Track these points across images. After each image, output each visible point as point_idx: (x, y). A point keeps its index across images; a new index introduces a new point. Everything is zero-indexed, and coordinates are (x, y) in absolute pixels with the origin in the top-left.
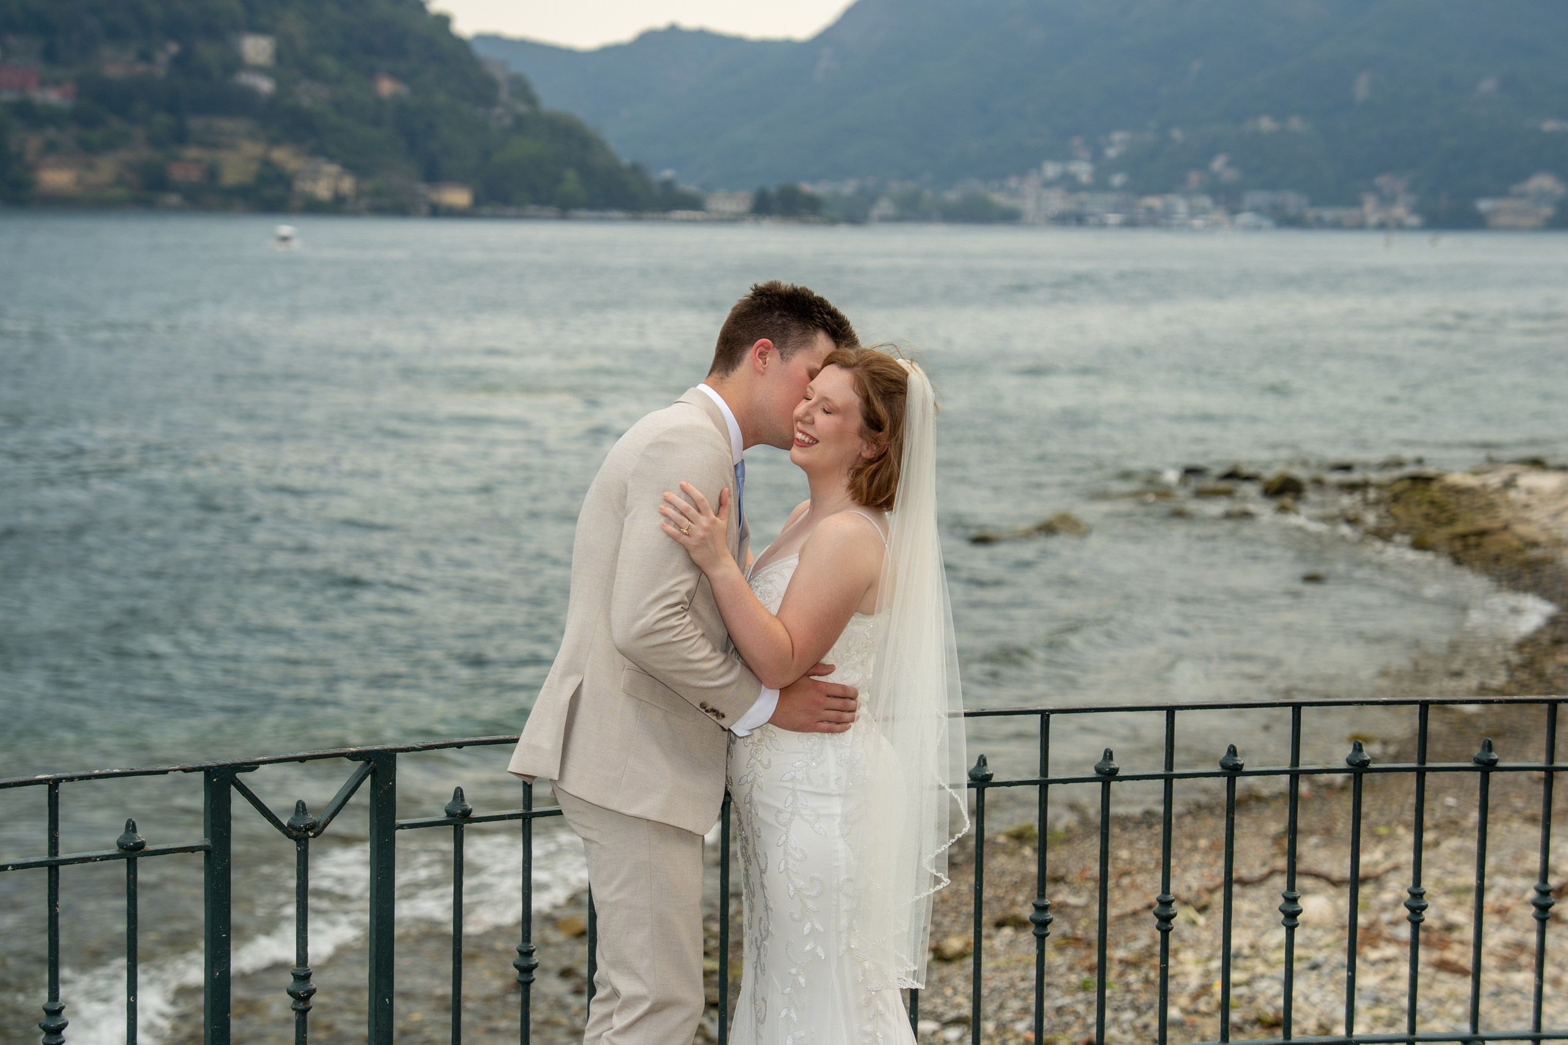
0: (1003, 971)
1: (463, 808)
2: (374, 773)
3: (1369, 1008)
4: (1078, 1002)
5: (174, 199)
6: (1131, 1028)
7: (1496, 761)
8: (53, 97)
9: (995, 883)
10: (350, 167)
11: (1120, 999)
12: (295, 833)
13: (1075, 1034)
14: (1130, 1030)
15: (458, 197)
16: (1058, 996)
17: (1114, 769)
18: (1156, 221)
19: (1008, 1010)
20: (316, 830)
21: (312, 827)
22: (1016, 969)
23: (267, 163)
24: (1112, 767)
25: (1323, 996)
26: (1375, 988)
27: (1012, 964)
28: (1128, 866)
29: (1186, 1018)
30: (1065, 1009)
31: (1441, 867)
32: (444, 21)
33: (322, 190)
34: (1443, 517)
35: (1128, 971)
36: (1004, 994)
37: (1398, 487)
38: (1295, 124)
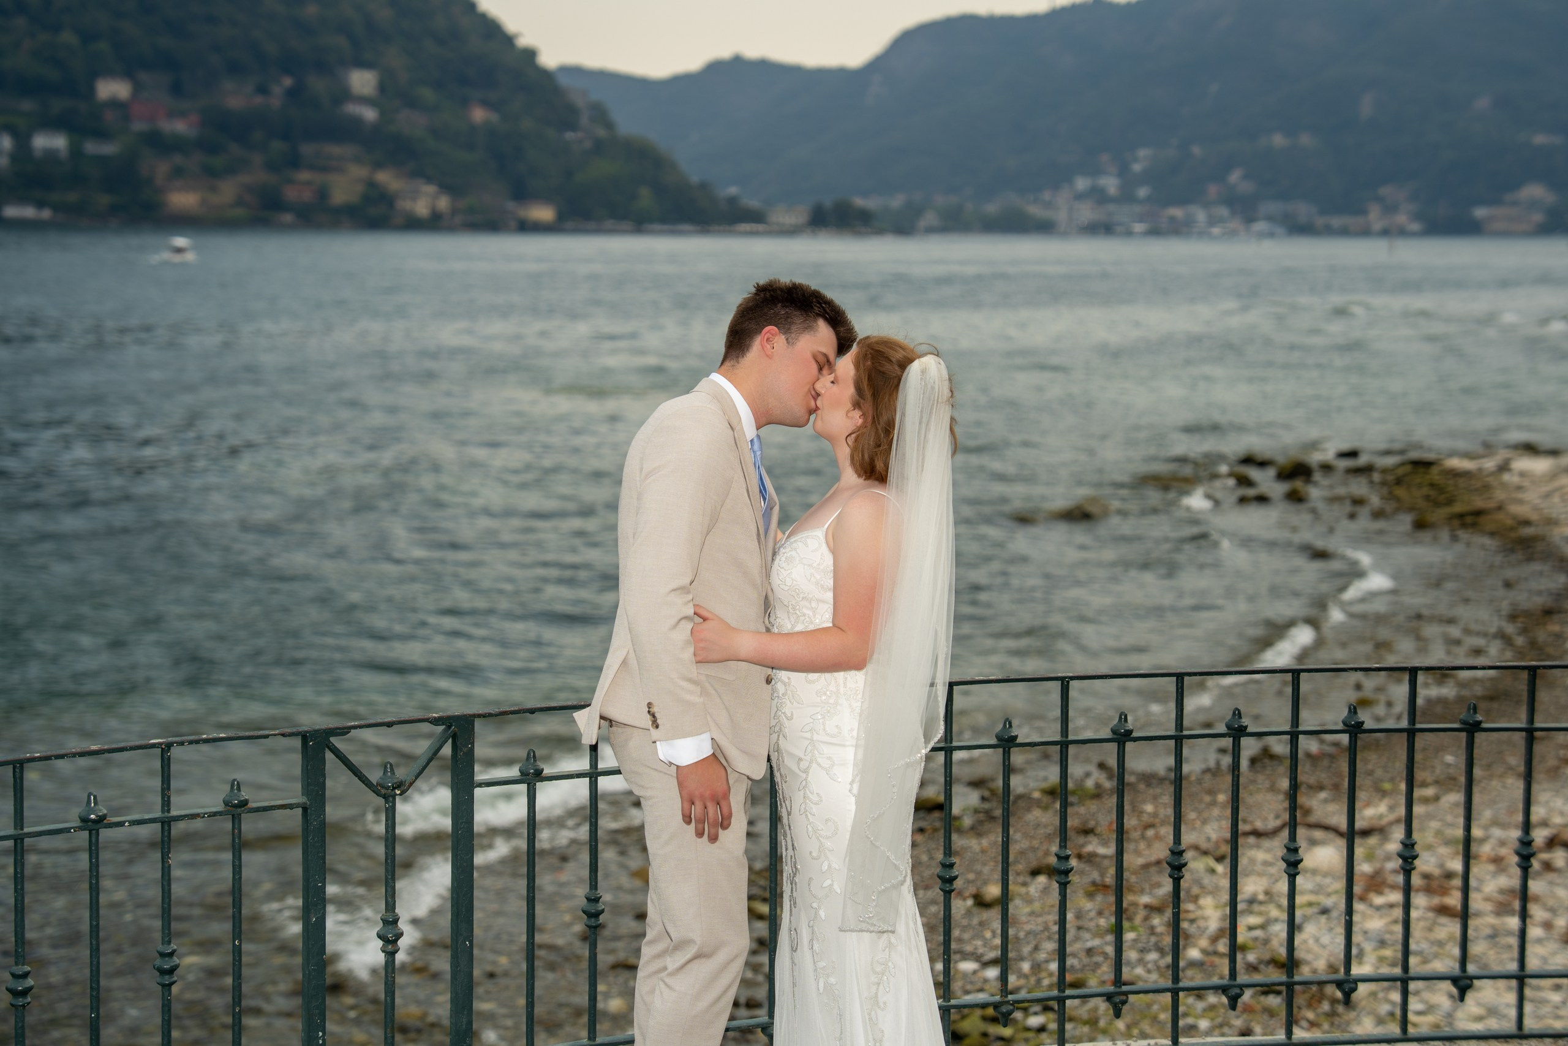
0: (1039, 915)
1: (535, 768)
2: (454, 737)
3: (1375, 950)
4: (1107, 944)
5: (288, 218)
6: (1155, 967)
7: (1480, 722)
8: (180, 127)
9: (1031, 835)
10: (447, 188)
11: (1145, 941)
12: (383, 791)
13: (1104, 973)
14: (1154, 970)
15: (544, 213)
16: (1088, 938)
17: (1128, 730)
18: (1178, 229)
19: (1042, 951)
20: (403, 788)
21: (399, 785)
22: (1049, 914)
23: (371, 184)
24: (1127, 728)
25: (1332, 938)
26: (1380, 930)
27: (1046, 910)
28: (1152, 819)
29: (1206, 959)
30: (1095, 950)
31: (1441, 820)
32: (530, 54)
33: (421, 208)
34: (1442, 498)
35: (1153, 915)
36: (1039, 936)
37: (1401, 471)
38: (1306, 140)
